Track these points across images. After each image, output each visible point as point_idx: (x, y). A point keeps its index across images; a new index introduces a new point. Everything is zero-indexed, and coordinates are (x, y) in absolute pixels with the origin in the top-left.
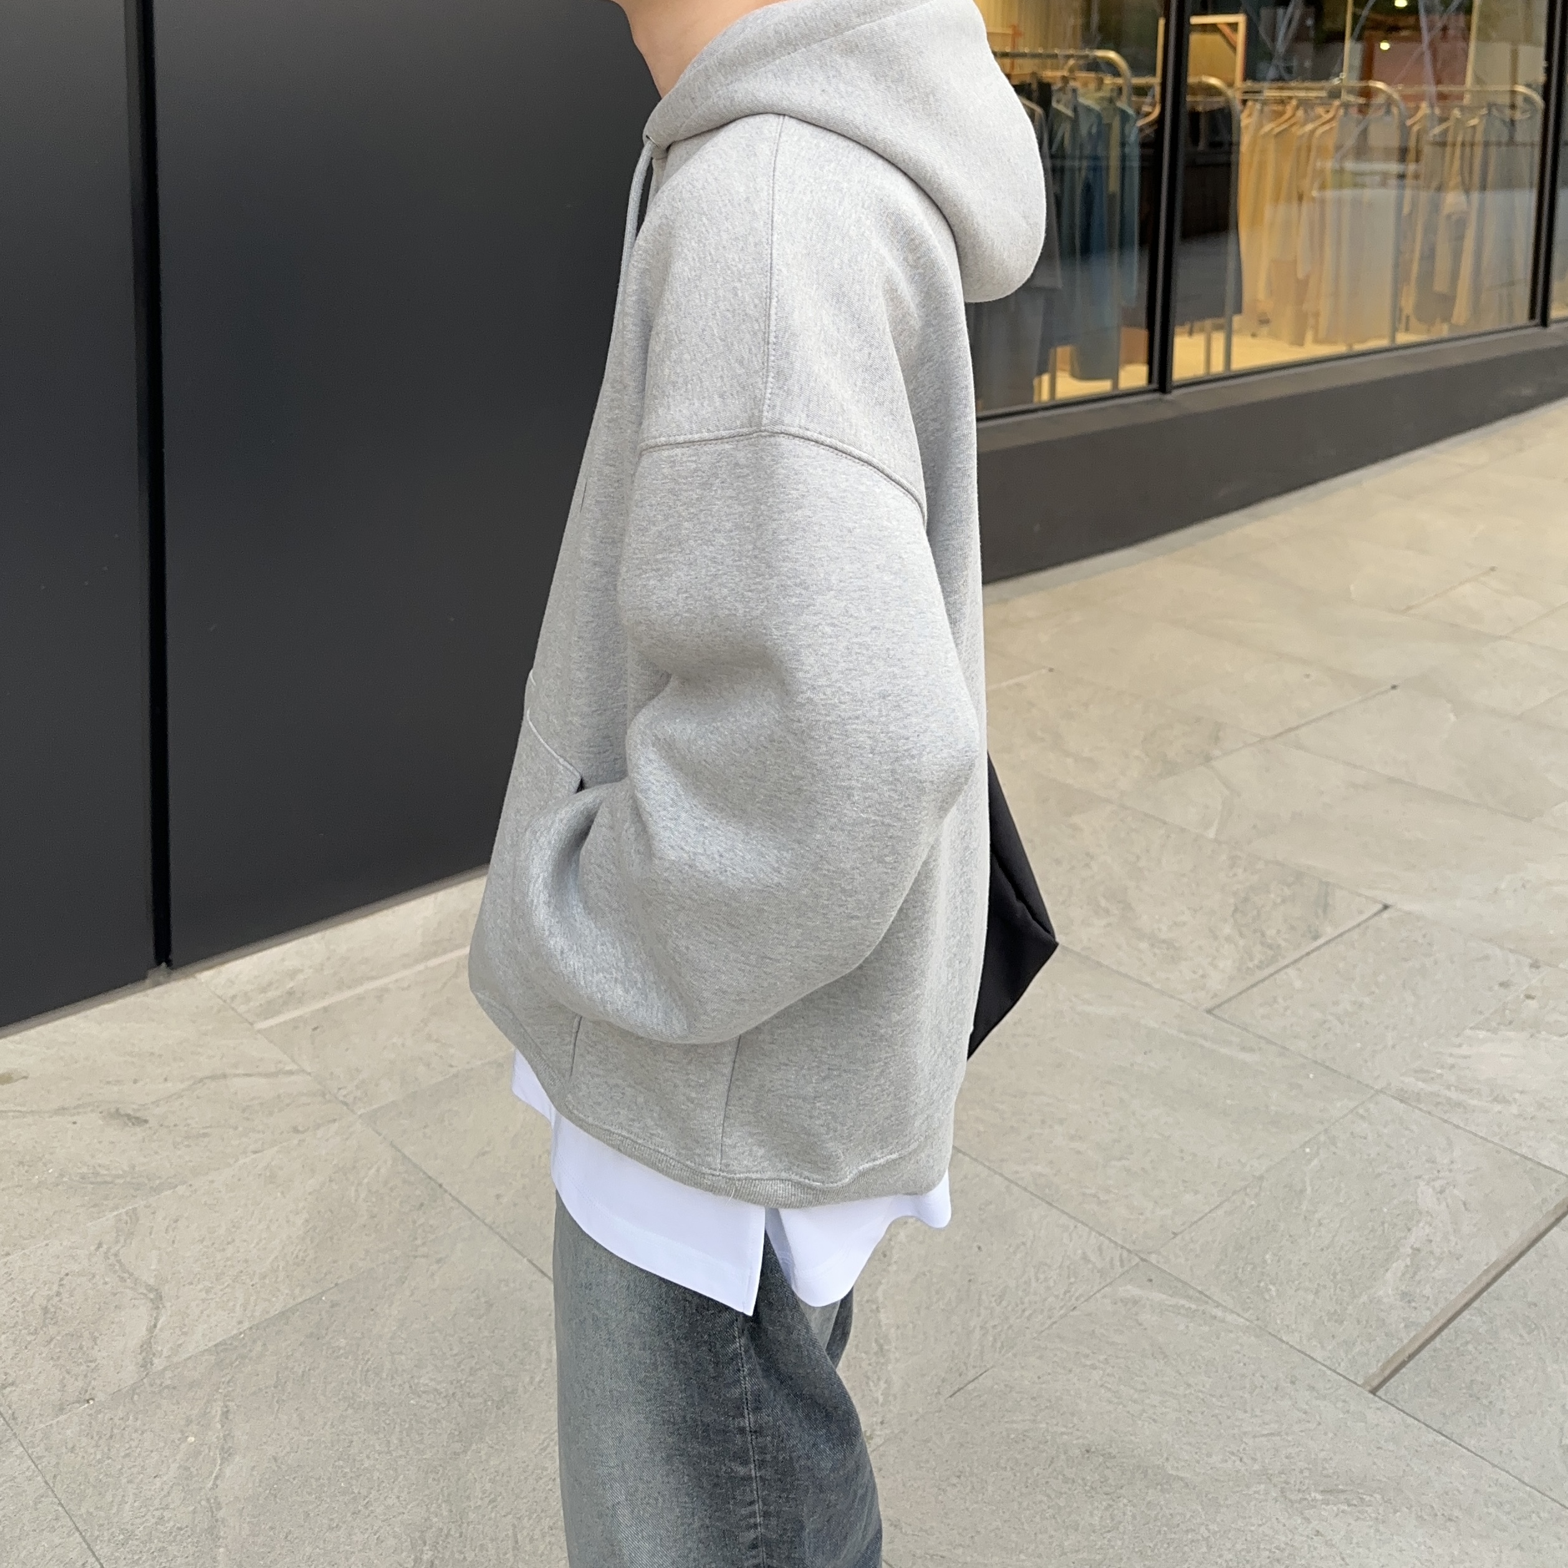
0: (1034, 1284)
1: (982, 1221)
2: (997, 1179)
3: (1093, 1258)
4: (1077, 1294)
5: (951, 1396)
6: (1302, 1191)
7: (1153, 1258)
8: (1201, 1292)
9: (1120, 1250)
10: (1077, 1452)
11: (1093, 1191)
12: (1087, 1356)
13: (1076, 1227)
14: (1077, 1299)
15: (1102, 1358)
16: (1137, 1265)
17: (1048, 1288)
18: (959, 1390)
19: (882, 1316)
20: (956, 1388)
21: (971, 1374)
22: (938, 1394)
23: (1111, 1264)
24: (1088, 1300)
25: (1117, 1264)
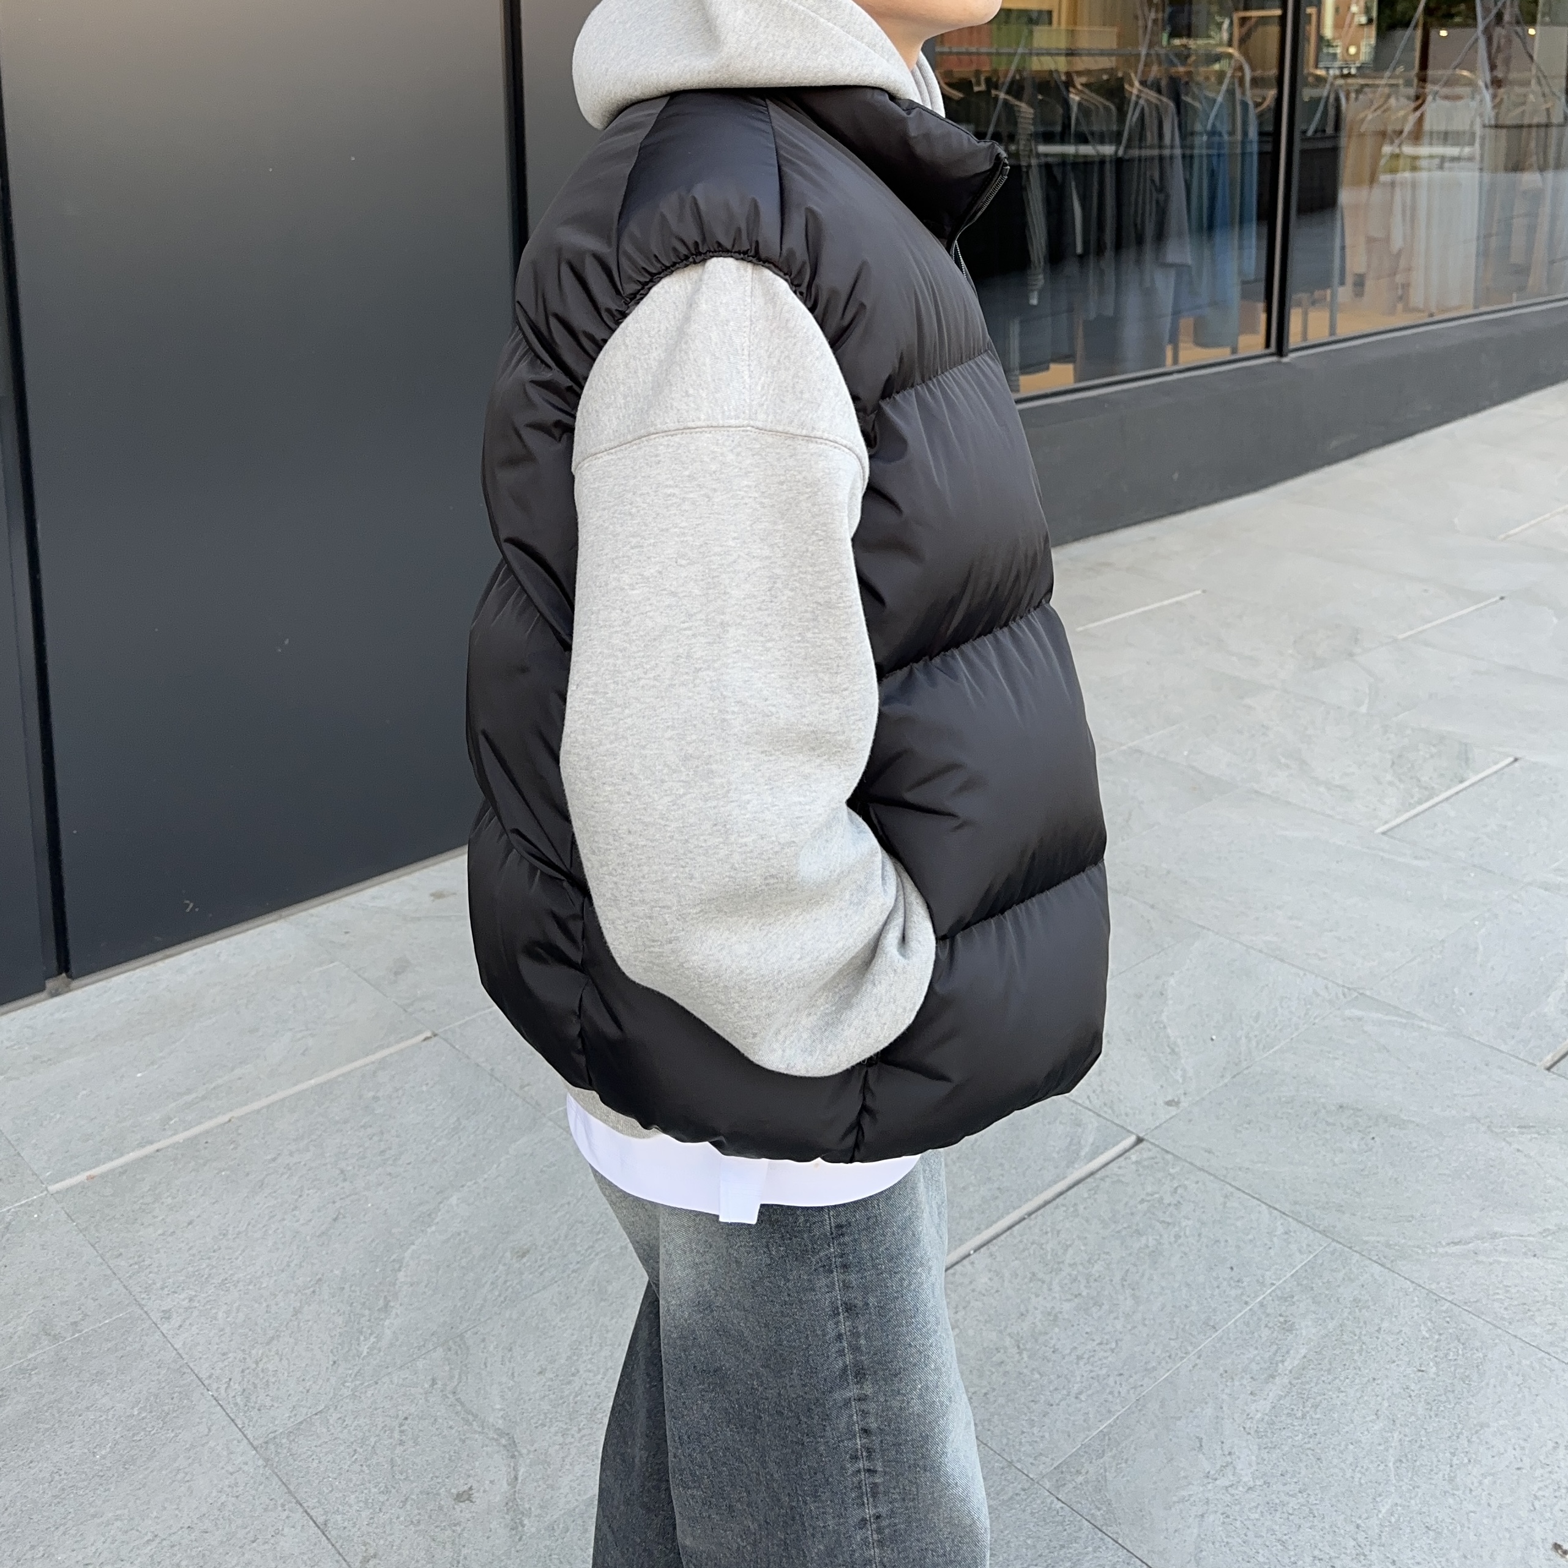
0: (1280, 1011)
1: (1233, 972)
2: (1238, 946)
3: (1322, 993)
4: (1315, 1015)
5: (1234, 1077)
6: (1476, 949)
7: (1368, 993)
8: (1409, 1012)
9: (1341, 989)
10: (1333, 1108)
11: (1314, 951)
12: (1329, 1052)
13: (1304, 974)
14: (1315, 1018)
15: (1341, 1053)
16: (1357, 997)
17: (1291, 1012)
18: (1238, 1074)
19: (1169, 1030)
20: (1235, 1073)
21: (1244, 1064)
22: (1222, 1076)
23: (1337, 997)
24: (1323, 1019)
25: (1341, 996)
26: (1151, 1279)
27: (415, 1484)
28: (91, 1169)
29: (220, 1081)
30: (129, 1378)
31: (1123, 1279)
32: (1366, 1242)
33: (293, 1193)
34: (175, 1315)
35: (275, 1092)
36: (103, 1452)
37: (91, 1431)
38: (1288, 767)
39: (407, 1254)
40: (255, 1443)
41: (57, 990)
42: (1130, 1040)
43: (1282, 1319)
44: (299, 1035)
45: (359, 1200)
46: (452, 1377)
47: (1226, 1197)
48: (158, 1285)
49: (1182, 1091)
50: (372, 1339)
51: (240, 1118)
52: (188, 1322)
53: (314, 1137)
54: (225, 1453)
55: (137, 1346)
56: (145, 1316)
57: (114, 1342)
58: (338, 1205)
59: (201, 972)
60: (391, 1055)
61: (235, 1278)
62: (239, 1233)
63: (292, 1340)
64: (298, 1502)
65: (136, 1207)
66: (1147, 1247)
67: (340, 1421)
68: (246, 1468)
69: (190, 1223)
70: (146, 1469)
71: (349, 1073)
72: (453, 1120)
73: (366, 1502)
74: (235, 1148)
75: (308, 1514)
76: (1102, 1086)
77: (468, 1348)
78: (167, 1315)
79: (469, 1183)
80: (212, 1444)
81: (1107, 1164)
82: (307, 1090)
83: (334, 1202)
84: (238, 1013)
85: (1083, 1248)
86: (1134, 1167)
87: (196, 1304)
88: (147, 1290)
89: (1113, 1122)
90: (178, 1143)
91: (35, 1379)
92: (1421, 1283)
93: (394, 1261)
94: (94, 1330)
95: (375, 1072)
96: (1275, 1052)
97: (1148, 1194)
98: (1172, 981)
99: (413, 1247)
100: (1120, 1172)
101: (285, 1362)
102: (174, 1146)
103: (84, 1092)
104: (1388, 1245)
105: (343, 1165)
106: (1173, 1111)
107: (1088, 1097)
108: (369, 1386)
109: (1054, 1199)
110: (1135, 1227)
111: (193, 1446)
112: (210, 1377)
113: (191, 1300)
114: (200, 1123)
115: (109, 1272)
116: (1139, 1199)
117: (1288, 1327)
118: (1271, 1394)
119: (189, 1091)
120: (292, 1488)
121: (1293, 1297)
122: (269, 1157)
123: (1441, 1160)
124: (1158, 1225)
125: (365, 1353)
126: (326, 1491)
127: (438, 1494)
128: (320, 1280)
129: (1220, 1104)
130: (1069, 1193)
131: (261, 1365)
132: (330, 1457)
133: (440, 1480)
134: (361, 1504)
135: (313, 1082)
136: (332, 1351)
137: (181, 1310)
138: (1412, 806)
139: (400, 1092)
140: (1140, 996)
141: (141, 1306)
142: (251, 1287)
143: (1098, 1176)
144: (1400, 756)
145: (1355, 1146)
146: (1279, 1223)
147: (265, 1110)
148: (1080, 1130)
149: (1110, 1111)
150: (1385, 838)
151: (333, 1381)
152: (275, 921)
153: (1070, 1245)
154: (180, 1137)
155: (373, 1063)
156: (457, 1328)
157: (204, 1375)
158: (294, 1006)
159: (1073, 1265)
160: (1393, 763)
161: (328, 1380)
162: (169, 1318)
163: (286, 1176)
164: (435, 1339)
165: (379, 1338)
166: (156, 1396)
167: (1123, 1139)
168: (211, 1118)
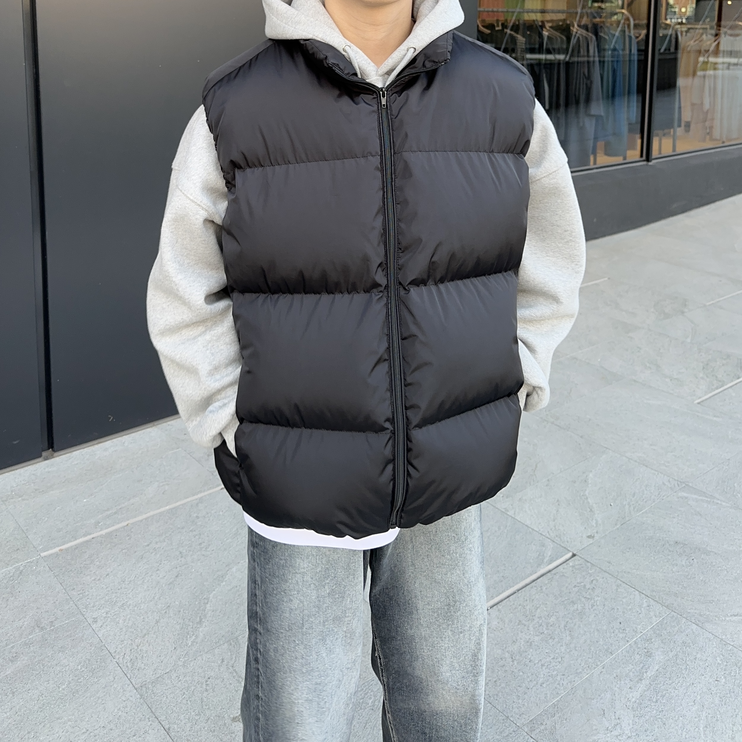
0: (645, 492)
1: (621, 471)
2: (624, 458)
3: (666, 484)
4: (663, 495)
5: (622, 525)
7: (690, 485)
8: (711, 495)
9: (677, 482)
10: (672, 543)
11: (663, 462)
12: (670, 514)
13: (658, 474)
14: (663, 496)
15: (676, 515)
16: (684, 486)
17: (651, 493)
18: (624, 523)
19: (589, 500)
20: (623, 523)
21: (627, 519)
22: (616, 524)
23: (675, 486)
24: (668, 497)
25: (676, 485)
26: (579, 627)
27: (212, 712)
28: (60, 546)
29: (123, 505)
30: (76, 651)
31: (565, 626)
32: (689, 613)
33: (157, 562)
34: (99, 620)
35: (149, 512)
36: (63, 687)
37: (58, 676)
38: (650, 368)
39: (211, 596)
40: (136, 686)
41: (47, 457)
42: (569, 504)
43: (646, 651)
44: (161, 484)
45: (188, 567)
46: (232, 659)
47: (618, 586)
48: (92, 605)
49: (595, 531)
50: (194, 637)
51: (132, 524)
52: (105, 624)
53: (167, 535)
54: (122, 691)
55: (80, 635)
56: (85, 620)
57: (70, 633)
58: (178, 569)
59: (115, 451)
60: (205, 496)
61: (128, 604)
62: (131, 581)
63: (155, 636)
64: (156, 717)
65: (82, 566)
66: (577, 610)
67: (177, 678)
68: (131, 699)
69: (108, 575)
70: (84, 696)
71: (185, 504)
72: (235, 529)
73: (189, 719)
74: (130, 539)
75: (161, 724)
76: (555, 527)
77: (240, 645)
78: (95, 620)
79: (242, 562)
80: (115, 686)
81: (557, 566)
82: (164, 511)
83: (177, 568)
84: (133, 472)
85: (545, 609)
86: (571, 568)
87: (109, 615)
88: (86, 608)
89: (560, 545)
90: (103, 535)
91: (32, 649)
92: (717, 635)
93: (205, 599)
94: (60, 626)
95: (197, 504)
96: (643, 513)
97: (578, 583)
98: (591, 475)
99: (214, 592)
100: (564, 571)
101: (151, 646)
102: (101, 536)
103: (58, 508)
104: (701, 615)
105: (181, 549)
106: (591, 541)
107: (548, 532)
108: (191, 661)
109: (531, 583)
110: (571, 600)
111: (106, 686)
112: (115, 652)
113: (107, 613)
114: (114, 525)
115: (69, 597)
116: (574, 585)
117: (649, 654)
118: (640, 688)
119: (108, 510)
120: (153, 710)
121: (652, 639)
122: (146, 544)
123: (728, 572)
124: (583, 599)
125: (190, 644)
126: (170, 712)
127: (224, 717)
128: (169, 606)
129: (615, 538)
130: (538, 580)
131: (140, 648)
132: (172, 696)
133: (224, 710)
134: (187, 720)
135: (168, 507)
136: (174, 643)
137: (102, 618)
138: (713, 390)
139: (209, 514)
140: (575, 482)
141: (83, 615)
142: (136, 608)
143: (553, 572)
144: (707, 364)
145: (684, 563)
146: (645, 601)
147: (144, 520)
148: (544, 549)
149: (559, 539)
150: (699, 405)
151: (174, 657)
152: (151, 427)
153: (539, 607)
154: (103, 532)
155: (197, 499)
156: (235, 634)
157: (112, 651)
158: (159, 469)
159: (540, 618)
160: (704, 368)
161: (172, 657)
162: (96, 622)
163: (154, 554)
164: (224, 639)
165: (197, 637)
166: (89, 660)
167: (567, 554)
168: (118, 523)
